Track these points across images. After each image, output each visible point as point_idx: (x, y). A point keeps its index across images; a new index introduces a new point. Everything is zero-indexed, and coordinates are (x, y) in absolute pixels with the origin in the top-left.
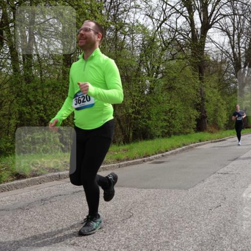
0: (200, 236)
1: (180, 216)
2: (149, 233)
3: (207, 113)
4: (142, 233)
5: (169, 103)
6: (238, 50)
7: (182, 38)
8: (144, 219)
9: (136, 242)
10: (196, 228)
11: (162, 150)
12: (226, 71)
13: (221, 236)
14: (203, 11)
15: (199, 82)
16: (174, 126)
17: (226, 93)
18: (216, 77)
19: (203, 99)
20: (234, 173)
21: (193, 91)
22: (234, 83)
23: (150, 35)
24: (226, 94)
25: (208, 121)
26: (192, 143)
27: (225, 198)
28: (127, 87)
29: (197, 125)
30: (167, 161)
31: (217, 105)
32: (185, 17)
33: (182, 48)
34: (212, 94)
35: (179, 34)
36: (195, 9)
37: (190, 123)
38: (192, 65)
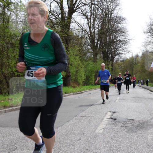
3: (70, 73)
6: (93, 29)
7: (54, 18)
8: (25, 151)
12: (85, 44)
18: (77, 48)
20: (90, 116)
22: (90, 52)
24: (84, 60)
25: (71, 79)
27: (84, 134)
28: (12, 51)
29: (64, 82)
31: (78, 68)
32: (57, 2)
33: (54, 25)
34: (74, 60)
35: (52, 14)
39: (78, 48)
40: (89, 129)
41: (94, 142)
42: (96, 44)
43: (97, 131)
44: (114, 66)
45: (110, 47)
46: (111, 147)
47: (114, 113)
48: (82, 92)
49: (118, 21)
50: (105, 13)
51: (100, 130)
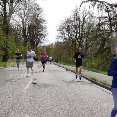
3: (8, 53)
12: (19, 34)
13: (10, 111)
15: (5, 38)
17: (18, 45)
19: (7, 46)
21: (2, 42)
22: (22, 40)
25: (8, 57)
27: (14, 93)
29: (3, 58)
31: (14, 50)
32: (2, 6)
34: (11, 44)
36: (7, 3)
38: (3, 30)
39: (14, 37)
42: (26, 35)
43: (22, 91)
44: (37, 50)
45: (36, 38)
47: (35, 79)
49: (41, 21)
51: (24, 91)
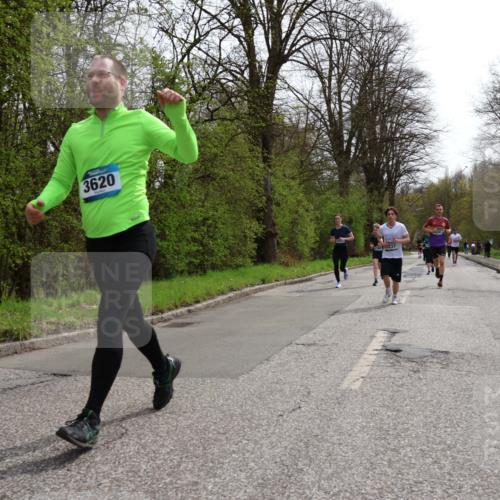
0: (260, 468)
1: (221, 431)
2: (159, 468)
3: (276, 227)
4: (144, 467)
5: (203, 206)
6: (337, 106)
7: (231, 78)
8: (149, 438)
9: (133, 486)
10: (252, 453)
11: (188, 300)
12: (314, 147)
13: (300, 465)
14: (273, 28)
15: (262, 165)
16: (211, 253)
17: (314, 189)
18: (294, 157)
19: (269, 200)
20: (327, 343)
21: (250, 184)
22: (329, 169)
23: (168, 71)
25: (278, 243)
26: (247, 286)
27: (309, 393)
29: (258, 250)
30: (199, 323)
31: (297, 212)
32: (238, 37)
33: (229, 99)
34: (287, 190)
35: (226, 70)
36: (257, 24)
37: (245, 245)
38: (250, 134)
39: (297, 159)
40: (324, 380)
41: (334, 416)
42: (345, 144)
43: (345, 385)
45: (386, 153)
46: (380, 429)
47: (394, 333)
48: (308, 277)
49: (404, 81)
50: (368, 61)
51: (352, 382)
